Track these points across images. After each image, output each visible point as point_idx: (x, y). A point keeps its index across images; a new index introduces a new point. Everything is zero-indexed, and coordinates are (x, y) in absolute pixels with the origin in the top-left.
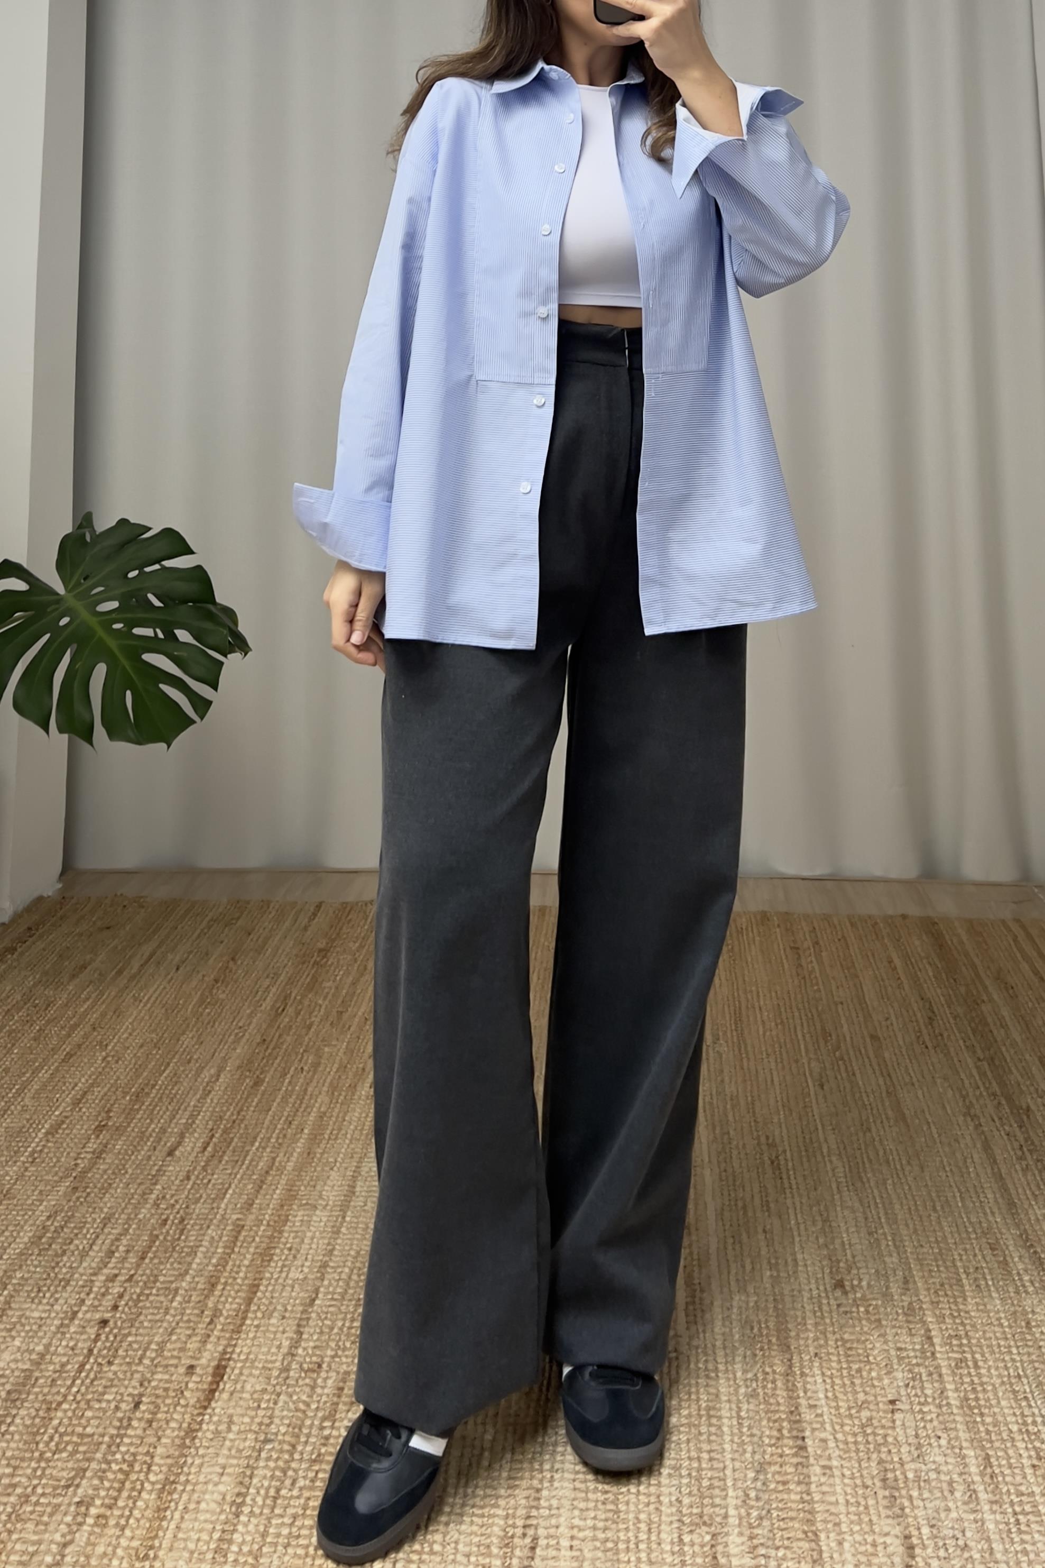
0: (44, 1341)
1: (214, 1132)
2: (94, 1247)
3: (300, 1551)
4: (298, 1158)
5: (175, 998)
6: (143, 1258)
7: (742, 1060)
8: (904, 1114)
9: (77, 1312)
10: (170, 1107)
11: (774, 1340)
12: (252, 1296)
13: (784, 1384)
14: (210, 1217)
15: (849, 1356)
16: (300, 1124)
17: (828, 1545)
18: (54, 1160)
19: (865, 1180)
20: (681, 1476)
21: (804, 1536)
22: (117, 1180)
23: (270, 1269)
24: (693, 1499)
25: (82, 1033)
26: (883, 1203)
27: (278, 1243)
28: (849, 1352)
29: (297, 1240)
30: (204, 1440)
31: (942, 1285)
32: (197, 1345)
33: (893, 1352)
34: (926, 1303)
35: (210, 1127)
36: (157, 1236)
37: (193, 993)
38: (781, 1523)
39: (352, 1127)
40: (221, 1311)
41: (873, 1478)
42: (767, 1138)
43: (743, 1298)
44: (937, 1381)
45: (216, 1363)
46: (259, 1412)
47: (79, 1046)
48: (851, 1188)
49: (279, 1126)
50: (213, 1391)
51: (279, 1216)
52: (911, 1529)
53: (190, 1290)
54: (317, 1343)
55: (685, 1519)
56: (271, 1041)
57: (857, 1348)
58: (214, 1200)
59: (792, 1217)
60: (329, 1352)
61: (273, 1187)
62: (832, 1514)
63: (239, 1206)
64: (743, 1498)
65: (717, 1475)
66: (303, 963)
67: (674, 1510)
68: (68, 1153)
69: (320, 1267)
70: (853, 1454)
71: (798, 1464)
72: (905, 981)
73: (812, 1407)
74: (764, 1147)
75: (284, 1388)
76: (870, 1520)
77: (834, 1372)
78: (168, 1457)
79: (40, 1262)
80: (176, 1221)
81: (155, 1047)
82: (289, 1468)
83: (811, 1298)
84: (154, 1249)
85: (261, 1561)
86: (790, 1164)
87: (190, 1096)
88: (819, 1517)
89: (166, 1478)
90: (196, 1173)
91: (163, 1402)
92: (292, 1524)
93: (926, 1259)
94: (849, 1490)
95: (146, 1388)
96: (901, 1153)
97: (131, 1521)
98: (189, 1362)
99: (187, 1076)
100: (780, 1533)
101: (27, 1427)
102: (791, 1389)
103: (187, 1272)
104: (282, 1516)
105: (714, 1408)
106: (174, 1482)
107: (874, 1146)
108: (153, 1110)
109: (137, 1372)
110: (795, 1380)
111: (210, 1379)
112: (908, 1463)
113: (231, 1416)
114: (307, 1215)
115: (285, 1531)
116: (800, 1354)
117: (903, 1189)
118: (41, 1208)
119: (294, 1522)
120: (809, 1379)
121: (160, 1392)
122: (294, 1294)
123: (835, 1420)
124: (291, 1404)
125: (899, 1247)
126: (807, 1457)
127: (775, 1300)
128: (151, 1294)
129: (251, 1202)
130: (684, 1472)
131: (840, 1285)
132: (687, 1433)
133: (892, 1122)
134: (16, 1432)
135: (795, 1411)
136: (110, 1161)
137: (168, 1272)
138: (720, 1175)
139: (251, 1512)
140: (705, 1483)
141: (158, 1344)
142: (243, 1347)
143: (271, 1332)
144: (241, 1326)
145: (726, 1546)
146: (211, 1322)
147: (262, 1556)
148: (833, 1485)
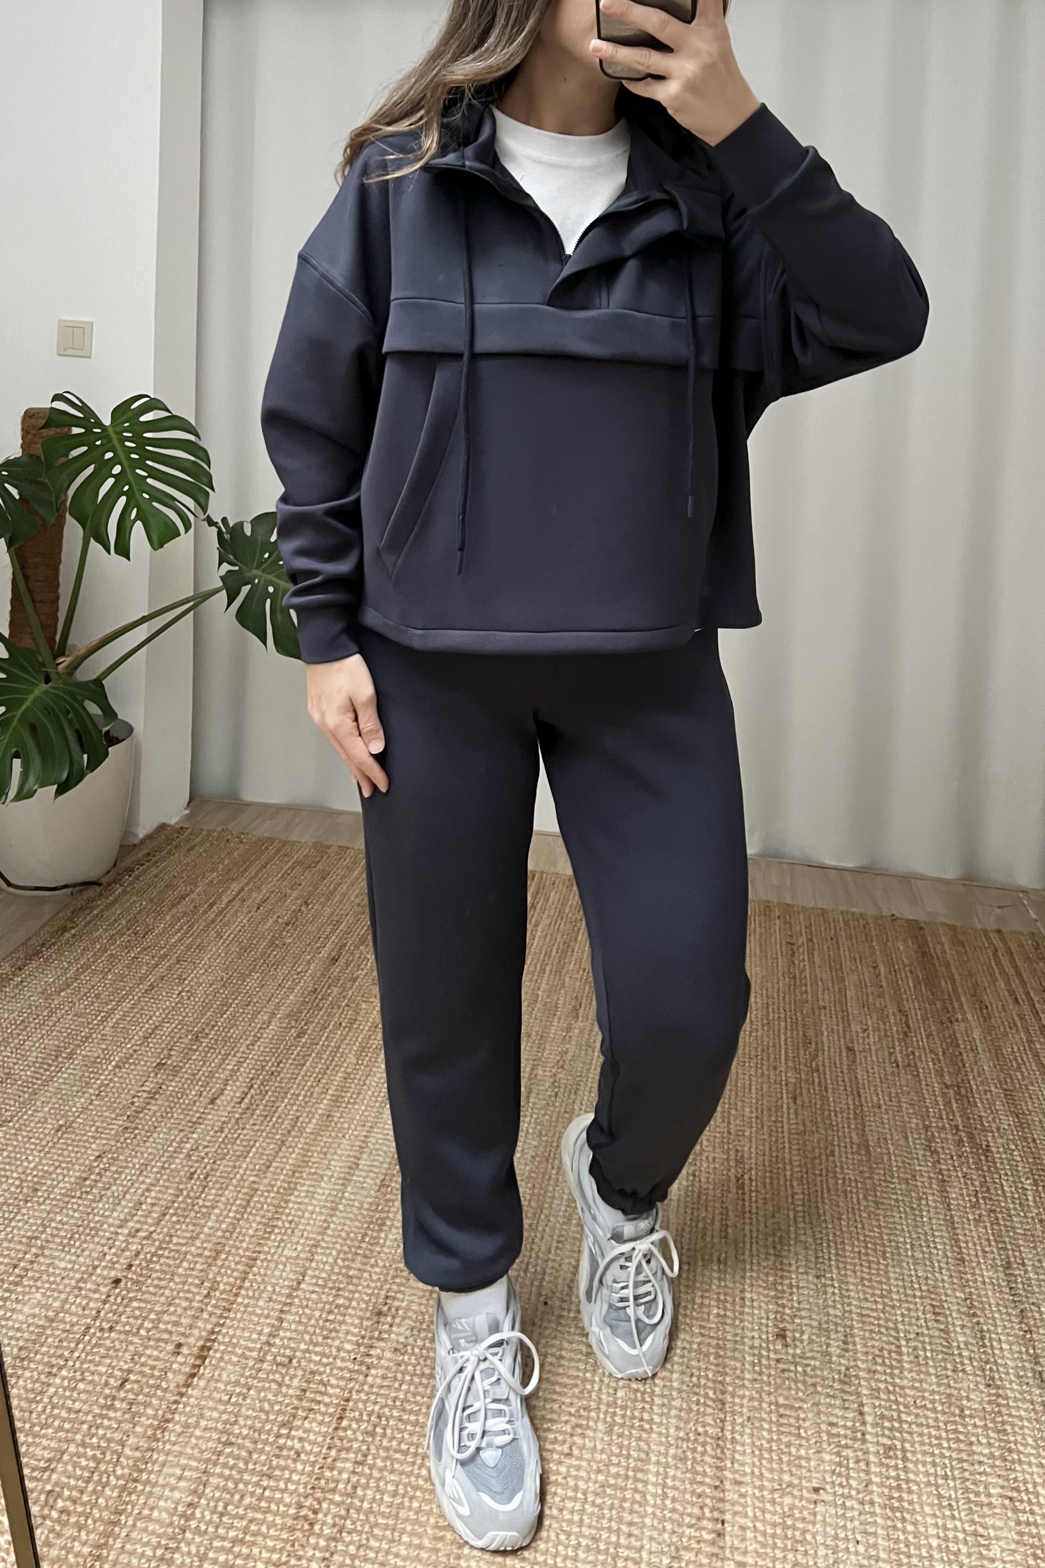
1: (253, 1082)
2: (127, 1196)
5: (251, 937)
6: (164, 1215)
9: (96, 1267)
11: (711, 1394)
12: (248, 1270)
13: (713, 1450)
14: (231, 1175)
15: (780, 1425)
16: (326, 1083)
18: (116, 1095)
19: (821, 1211)
22: (163, 1124)
23: (269, 1243)
25: (167, 965)
27: (282, 1214)
28: (782, 1421)
29: (299, 1213)
30: (173, 1434)
31: (880, 1350)
32: (190, 1320)
33: (823, 1427)
34: (862, 1369)
35: (251, 1076)
36: (182, 1191)
37: (265, 934)
40: (219, 1283)
42: (736, 1151)
44: (862, 1470)
45: (200, 1343)
46: (228, 1407)
47: (162, 978)
49: (309, 1083)
50: (192, 1377)
51: (289, 1183)
53: (197, 1255)
54: (294, 1334)
56: (321, 991)
57: (788, 1417)
59: (747, 1246)
61: (291, 1150)
63: (257, 1167)
65: (632, 1556)
68: (129, 1091)
69: (312, 1246)
70: (768, 1550)
71: (712, 1555)
72: (886, 991)
73: (734, 1482)
75: (255, 1381)
77: (763, 1442)
78: (138, 1447)
79: (79, 1205)
80: (201, 1176)
81: (224, 985)
83: (752, 1347)
84: (176, 1205)
87: (242, 1041)
89: (130, 1474)
90: (229, 1125)
91: (147, 1382)
93: (868, 1316)
95: (136, 1363)
97: (89, 1521)
98: (179, 1339)
99: (243, 1019)
102: (718, 1457)
103: (198, 1236)
105: (641, 1470)
106: (136, 1479)
108: (208, 1051)
110: (724, 1446)
111: (193, 1361)
113: (202, 1408)
114: (313, 1186)
116: (733, 1413)
117: (855, 1228)
120: (738, 1448)
121: (146, 1370)
122: (284, 1274)
123: (756, 1503)
124: (257, 1402)
125: (843, 1297)
126: (724, 1548)
127: (716, 1344)
128: (163, 1255)
129: (268, 1164)
131: (781, 1335)
135: (718, 1486)
136: (160, 1102)
137: (182, 1233)
139: (197, 1528)
141: (156, 1314)
142: (229, 1328)
143: (256, 1315)
144: (233, 1303)
146: (207, 1296)
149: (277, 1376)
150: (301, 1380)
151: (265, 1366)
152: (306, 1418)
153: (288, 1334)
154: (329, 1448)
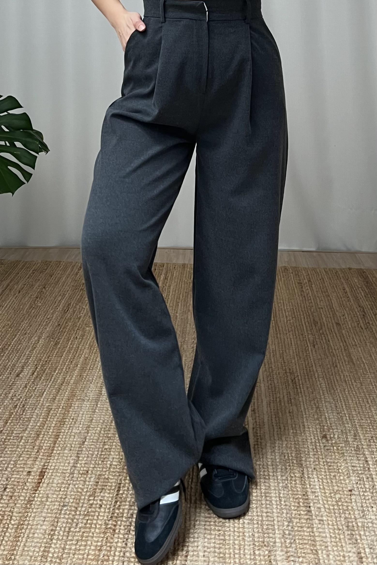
1: (37, 366)
3: (80, 557)
4: (75, 378)
5: (19, 305)
6: (6, 423)
7: (277, 334)
8: (352, 359)
10: (17, 355)
11: (295, 462)
12: (55, 440)
13: (300, 482)
14: (36, 404)
15: (330, 469)
16: (76, 363)
17: (322, 556)
19: (335, 389)
20: (254, 524)
21: (311, 552)
23: (64, 428)
24: (260, 534)
26: (344, 400)
27: (67, 416)
28: (330, 468)
29: (76, 415)
30: (36, 505)
31: (372, 437)
32: (32, 462)
33: (350, 468)
34: (365, 445)
35: (35, 364)
36: (12, 413)
37: (27, 303)
38: (301, 546)
40: (42, 447)
41: (342, 525)
42: (290, 369)
43: (280, 442)
44: (371, 481)
45: (40, 470)
46: (60, 492)
48: (329, 393)
50: (40, 483)
51: (68, 404)
52: (361, 549)
53: (28, 437)
54: (86, 462)
55: (256, 543)
56: (62, 324)
57: (333, 466)
58: (38, 397)
59: (302, 406)
61: (65, 391)
62: (324, 542)
63: (49, 400)
64: (283, 534)
65: (271, 523)
66: (76, 289)
67: (251, 539)
69: (87, 427)
70: (333, 514)
71: (307, 519)
72: (351, 298)
73: (312, 492)
74: (288, 374)
75: (72, 482)
76: (342, 545)
77: (323, 476)
78: (20, 513)
80: (21, 406)
81: (10, 327)
82: (75, 518)
83: (312, 443)
84: (11, 419)
85: (63, 561)
86: (301, 382)
87: (26, 349)
88: (318, 543)
89: (19, 523)
90: (29, 384)
91: (17, 488)
92: (76, 544)
93: (364, 425)
94: (331, 531)
95: (9, 481)
96: (351, 377)
97: (4, 542)
98: (28, 470)
99: (24, 340)
100: (300, 550)
102: (303, 484)
103: (26, 429)
104: (72, 540)
105: (268, 493)
107: (339, 375)
108: (9, 356)
109: (4, 474)
110: (305, 480)
111: (38, 477)
112: (358, 519)
113: (48, 494)
114: (81, 404)
115: (73, 547)
116: (307, 468)
117: (353, 393)
119: (77, 543)
120: (312, 480)
121: (15, 483)
122: (75, 439)
123: (324, 498)
124: (75, 489)
125: (351, 419)
126: (312, 516)
127: (295, 444)
128: (10, 439)
129: (54, 398)
130: (255, 522)
131: (325, 437)
132: (256, 504)
133: (347, 363)
135: (305, 494)
137: (17, 429)
138: (268, 387)
139: (58, 538)
140: (265, 527)
141: (14, 461)
142: (52, 463)
143: (65, 456)
144: (51, 453)
145: (275, 556)
146: (38, 452)
147: (63, 559)
148: (324, 529)
149: (82, 479)
150: (94, 479)
151: (75, 475)
152: (101, 492)
153: (83, 462)
154: (116, 502)
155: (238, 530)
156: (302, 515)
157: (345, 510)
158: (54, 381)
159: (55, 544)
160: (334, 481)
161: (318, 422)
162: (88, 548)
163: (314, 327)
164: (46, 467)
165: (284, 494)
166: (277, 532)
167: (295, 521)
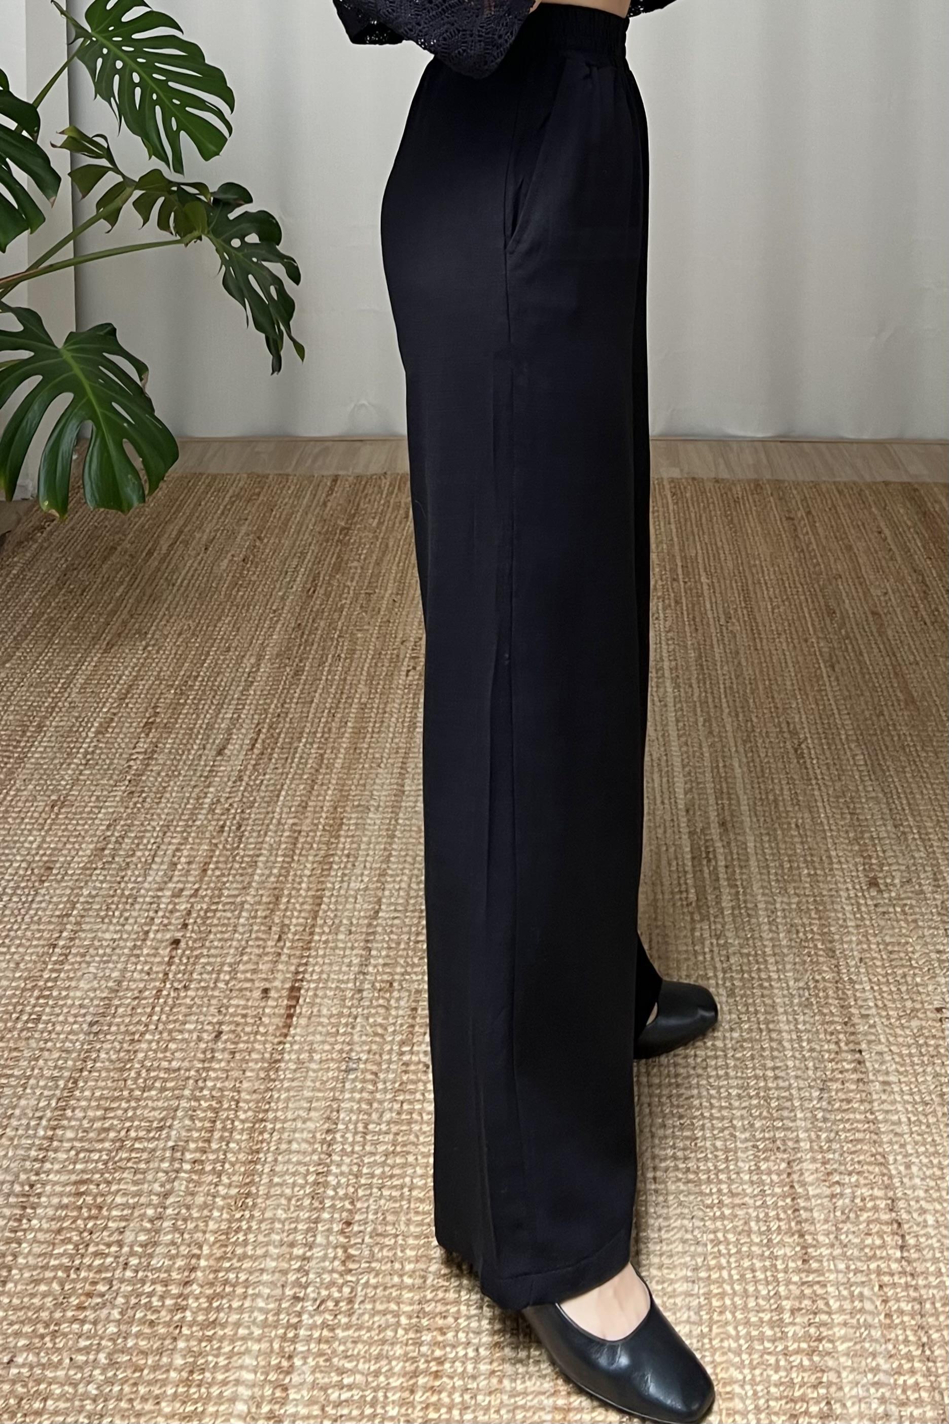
0: (119, 966)
1: (261, 726)
2: (157, 859)
3: (395, 1193)
6: (205, 871)
7: (754, 639)
8: (913, 696)
9: (147, 933)
10: (215, 702)
11: (820, 945)
12: (315, 908)
14: (267, 822)
15: (893, 960)
16: (343, 717)
17: (897, 1169)
18: (108, 762)
19: (885, 768)
21: (873, 1159)
22: (172, 783)
23: (331, 879)
24: (765, 1122)
25: (120, 620)
26: (905, 793)
27: (336, 849)
28: (893, 956)
29: (354, 846)
30: (288, 1072)
32: (269, 966)
33: (933, 955)
35: (256, 721)
36: (216, 845)
38: (851, 1146)
39: (393, 720)
40: (288, 926)
41: (930, 1094)
42: (789, 724)
43: (785, 900)
45: (290, 985)
46: (338, 1038)
47: (119, 635)
48: (873, 777)
49: (323, 720)
50: (292, 1016)
51: (334, 819)
53: (256, 903)
54: (386, 960)
55: (759, 1144)
57: (899, 952)
58: (269, 803)
59: (821, 810)
60: (399, 970)
61: (325, 787)
62: (896, 1134)
63: (293, 809)
64: (811, 1120)
65: (784, 1095)
66: (327, 541)
67: (748, 1134)
68: (121, 755)
69: (379, 876)
70: (909, 1068)
71: (859, 1080)
72: (897, 553)
73: (863, 1016)
74: (786, 735)
75: (360, 1010)
76: (934, 1141)
77: (880, 977)
78: (255, 1091)
79: (105, 876)
80: (233, 828)
82: (374, 1099)
83: (849, 898)
84: (214, 859)
85: (359, 1205)
86: (813, 753)
87: (234, 687)
88: (885, 1138)
89: (255, 1116)
90: (248, 773)
91: (243, 1030)
94: (910, 1108)
95: (225, 1015)
96: (915, 738)
97: (227, 1166)
98: (263, 985)
99: (228, 665)
100: (851, 1157)
101: (111, 1061)
102: (842, 997)
103: (250, 885)
104: (373, 1154)
105: (773, 1022)
106: (262, 1120)
107: (890, 734)
108: (197, 705)
109: (213, 997)
110: (845, 987)
111: (285, 1002)
113: (312, 1044)
115: (378, 1171)
116: (846, 958)
117: (922, 777)
118: (100, 816)
119: (386, 1160)
120: (857, 987)
121: (238, 1019)
122: (358, 906)
123: (888, 1031)
124: (368, 1028)
125: (925, 840)
126: (866, 1073)
127: (815, 901)
128: (217, 910)
129: (304, 805)
131: (874, 883)
133: (903, 704)
134: (104, 1068)
135: (849, 1022)
136: (161, 762)
137: (231, 885)
139: (343, 1150)
140: (774, 1104)
141: (230, 965)
142: (314, 965)
143: (340, 949)
144: (310, 942)
145: (802, 1174)
146: (279, 939)
147: (358, 1200)
148: (894, 1102)
149: (381, 1001)
151: (365, 994)
153: (381, 961)
155: (718, 1115)
156: (847, 1071)
157: (932, 1057)
158: (300, 763)
159: (339, 1165)
160: (904, 989)
161: (857, 848)
162: (410, 1171)
163: (828, 621)
164: (300, 977)
165: (805, 1023)
166: (799, 1115)
167: (835, 1086)
